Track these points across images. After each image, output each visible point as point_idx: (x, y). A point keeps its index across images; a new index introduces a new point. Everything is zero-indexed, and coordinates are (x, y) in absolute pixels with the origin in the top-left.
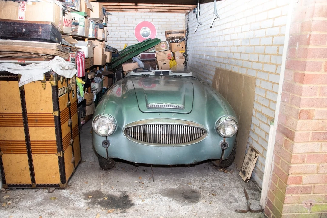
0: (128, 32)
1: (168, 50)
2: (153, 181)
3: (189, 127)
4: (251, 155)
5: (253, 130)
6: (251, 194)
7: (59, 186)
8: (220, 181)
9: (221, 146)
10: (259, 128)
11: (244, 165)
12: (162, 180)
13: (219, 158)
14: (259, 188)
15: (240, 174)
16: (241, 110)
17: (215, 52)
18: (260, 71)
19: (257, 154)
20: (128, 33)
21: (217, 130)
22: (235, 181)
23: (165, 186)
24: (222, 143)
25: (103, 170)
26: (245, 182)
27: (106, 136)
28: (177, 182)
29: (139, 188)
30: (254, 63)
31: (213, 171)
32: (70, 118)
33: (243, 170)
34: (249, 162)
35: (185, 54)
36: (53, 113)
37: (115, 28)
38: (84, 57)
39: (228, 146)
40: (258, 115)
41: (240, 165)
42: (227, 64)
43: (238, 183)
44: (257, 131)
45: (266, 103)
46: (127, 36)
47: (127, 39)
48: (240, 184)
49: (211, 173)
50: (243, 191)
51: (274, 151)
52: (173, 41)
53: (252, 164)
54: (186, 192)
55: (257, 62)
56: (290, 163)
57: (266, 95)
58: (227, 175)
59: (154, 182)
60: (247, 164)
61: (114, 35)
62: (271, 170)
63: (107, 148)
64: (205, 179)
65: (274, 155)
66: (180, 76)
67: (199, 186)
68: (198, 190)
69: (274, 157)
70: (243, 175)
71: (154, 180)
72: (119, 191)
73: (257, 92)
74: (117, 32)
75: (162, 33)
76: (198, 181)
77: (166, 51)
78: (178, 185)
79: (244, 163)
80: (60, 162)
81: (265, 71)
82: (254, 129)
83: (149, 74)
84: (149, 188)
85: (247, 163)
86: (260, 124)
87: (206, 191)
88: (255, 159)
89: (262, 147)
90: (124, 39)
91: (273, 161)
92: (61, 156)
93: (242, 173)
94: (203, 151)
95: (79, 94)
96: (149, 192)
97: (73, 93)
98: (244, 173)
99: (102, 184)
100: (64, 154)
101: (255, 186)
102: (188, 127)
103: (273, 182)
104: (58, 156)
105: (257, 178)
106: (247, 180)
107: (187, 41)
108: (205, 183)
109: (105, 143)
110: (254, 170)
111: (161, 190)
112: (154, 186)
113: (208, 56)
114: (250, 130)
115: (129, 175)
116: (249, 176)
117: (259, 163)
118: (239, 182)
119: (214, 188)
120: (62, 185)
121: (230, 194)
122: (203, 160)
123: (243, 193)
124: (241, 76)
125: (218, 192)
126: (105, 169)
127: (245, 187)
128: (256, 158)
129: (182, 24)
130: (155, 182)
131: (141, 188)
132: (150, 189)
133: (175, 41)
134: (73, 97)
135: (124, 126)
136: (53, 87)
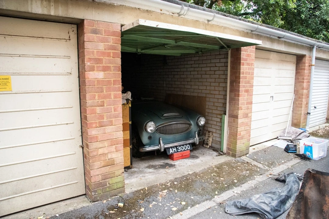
9: (199, 131)
17: (164, 84)
18: (208, 94)
19: (213, 133)
21: (197, 123)
30: (203, 90)
33: (206, 143)
36: (129, 123)
42: (178, 91)
48: (209, 149)
51: (228, 126)
53: (210, 139)
55: (206, 89)
56: (237, 128)
57: (214, 105)
60: (208, 139)
62: (227, 135)
63: (150, 140)
69: (228, 128)
70: (207, 146)
73: (207, 103)
81: (212, 94)
86: (212, 119)
91: (228, 130)
93: (205, 145)
103: (229, 139)
104: (130, 148)
105: (213, 145)
106: (210, 147)
109: (150, 137)
110: (212, 141)
116: (210, 145)
117: (214, 137)
118: (206, 148)
120: (130, 166)
121: (208, 153)
124: (193, 96)
128: (213, 135)
136: (129, 107)
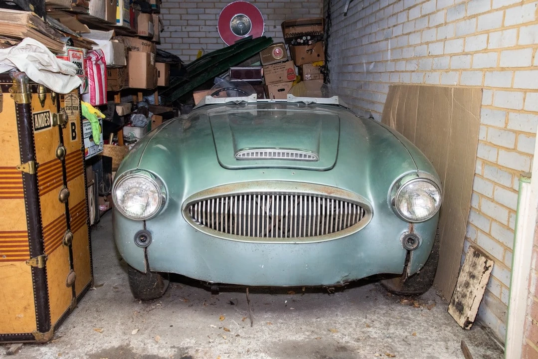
0: (205, 25)
1: (288, 61)
2: (249, 325)
3: (330, 201)
4: (474, 265)
5: (477, 207)
6: (480, 356)
7: (33, 338)
8: (403, 325)
9: (404, 244)
10: (492, 200)
11: (458, 289)
12: (270, 323)
13: (400, 272)
14: (498, 343)
15: (451, 311)
16: (447, 167)
17: (388, 50)
18: (491, 70)
19: (490, 263)
20: (204, 29)
21: (394, 205)
22: (439, 327)
23: (276, 335)
24: (406, 236)
25: (140, 302)
26: (464, 329)
27: (144, 221)
28: (304, 327)
29: (218, 340)
30: (476, 56)
31: (386, 304)
32: (65, 184)
33: (457, 300)
34: (471, 281)
35: (323, 69)
36: (19, 168)
37: (178, 17)
38: (105, 63)
39: (420, 243)
40: (488, 173)
41: (449, 292)
42: (413, 71)
43: (447, 331)
44: (488, 208)
45: (507, 141)
46: (203, 35)
47: (202, 41)
48: (452, 333)
49: (381, 309)
50: (460, 348)
52: (299, 40)
53: (477, 286)
54: (325, 348)
55: (486, 51)
57: (506, 124)
58: (420, 312)
59: (252, 326)
60: (467, 287)
61: (176, 31)
62: (529, 293)
63: (146, 248)
64: (368, 321)
65: (535, 255)
66: (313, 103)
67: (356, 337)
68: (353, 344)
69: (534, 261)
70: (458, 313)
71: (252, 323)
72: (171, 347)
74: (182, 26)
75: (275, 27)
76: (354, 325)
77: (283, 62)
78: (307, 333)
79: (458, 285)
80: (35, 282)
81: (503, 69)
82: (480, 207)
83: (246, 100)
84: (241, 339)
85: (465, 284)
86: (495, 192)
87: (371, 346)
88: (484, 273)
89: (502, 244)
90: (197, 40)
91: (534, 271)
92: (40, 266)
93: (454, 308)
94: (362, 255)
95: (91, 138)
96: (240, 350)
97: (73, 131)
98: (460, 308)
99: (134, 332)
100: (47, 262)
101: (488, 338)
102: (328, 200)
103: (535, 323)
104: (32, 267)
105: (491, 318)
106: (468, 323)
107: (327, 40)
108: (370, 329)
109: (142, 236)
110: (484, 302)
111: (268, 345)
112: (252, 336)
113: (372, 62)
114: (471, 208)
115: (197, 312)
116: (471, 314)
117: (494, 283)
118: (449, 329)
119: (390, 340)
120: (39, 336)
121: (429, 354)
122: (363, 277)
123: (460, 352)
124: (446, 90)
125: (399, 349)
126: (144, 301)
127: (463, 338)
128: (488, 273)
129: (318, 7)
130: (255, 326)
131: (223, 341)
132: (243, 342)
133: (302, 41)
134: (74, 138)
135: (184, 200)
136: (19, 107)
